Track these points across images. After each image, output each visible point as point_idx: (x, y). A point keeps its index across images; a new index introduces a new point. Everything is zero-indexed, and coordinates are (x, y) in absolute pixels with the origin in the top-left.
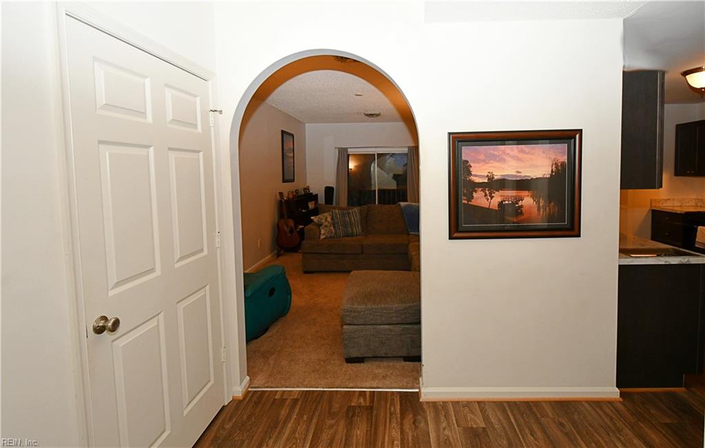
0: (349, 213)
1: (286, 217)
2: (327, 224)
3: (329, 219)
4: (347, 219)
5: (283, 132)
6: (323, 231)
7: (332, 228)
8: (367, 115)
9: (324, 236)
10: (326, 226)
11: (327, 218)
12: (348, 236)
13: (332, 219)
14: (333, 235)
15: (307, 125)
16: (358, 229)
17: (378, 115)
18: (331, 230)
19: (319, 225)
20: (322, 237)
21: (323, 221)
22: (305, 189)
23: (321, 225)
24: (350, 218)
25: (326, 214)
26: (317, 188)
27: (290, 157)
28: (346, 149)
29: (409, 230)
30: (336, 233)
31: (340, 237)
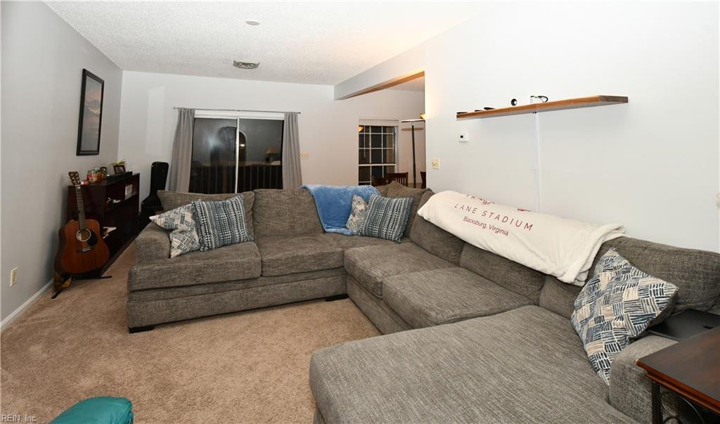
0: (225, 206)
1: (81, 216)
2: (184, 227)
3: (188, 217)
4: (223, 215)
5: (85, 73)
6: (176, 243)
7: (195, 233)
8: (237, 64)
9: (179, 251)
10: (182, 232)
11: (183, 217)
12: (225, 245)
13: (195, 216)
14: (196, 246)
15: (124, 72)
16: (241, 231)
17: (255, 66)
18: (192, 237)
19: (168, 231)
20: (174, 253)
21: (177, 222)
22: (116, 166)
23: (171, 230)
24: (228, 214)
25: (181, 210)
26: (139, 165)
27: (95, 115)
28: (191, 111)
29: (325, 226)
30: (201, 243)
31: (210, 249)
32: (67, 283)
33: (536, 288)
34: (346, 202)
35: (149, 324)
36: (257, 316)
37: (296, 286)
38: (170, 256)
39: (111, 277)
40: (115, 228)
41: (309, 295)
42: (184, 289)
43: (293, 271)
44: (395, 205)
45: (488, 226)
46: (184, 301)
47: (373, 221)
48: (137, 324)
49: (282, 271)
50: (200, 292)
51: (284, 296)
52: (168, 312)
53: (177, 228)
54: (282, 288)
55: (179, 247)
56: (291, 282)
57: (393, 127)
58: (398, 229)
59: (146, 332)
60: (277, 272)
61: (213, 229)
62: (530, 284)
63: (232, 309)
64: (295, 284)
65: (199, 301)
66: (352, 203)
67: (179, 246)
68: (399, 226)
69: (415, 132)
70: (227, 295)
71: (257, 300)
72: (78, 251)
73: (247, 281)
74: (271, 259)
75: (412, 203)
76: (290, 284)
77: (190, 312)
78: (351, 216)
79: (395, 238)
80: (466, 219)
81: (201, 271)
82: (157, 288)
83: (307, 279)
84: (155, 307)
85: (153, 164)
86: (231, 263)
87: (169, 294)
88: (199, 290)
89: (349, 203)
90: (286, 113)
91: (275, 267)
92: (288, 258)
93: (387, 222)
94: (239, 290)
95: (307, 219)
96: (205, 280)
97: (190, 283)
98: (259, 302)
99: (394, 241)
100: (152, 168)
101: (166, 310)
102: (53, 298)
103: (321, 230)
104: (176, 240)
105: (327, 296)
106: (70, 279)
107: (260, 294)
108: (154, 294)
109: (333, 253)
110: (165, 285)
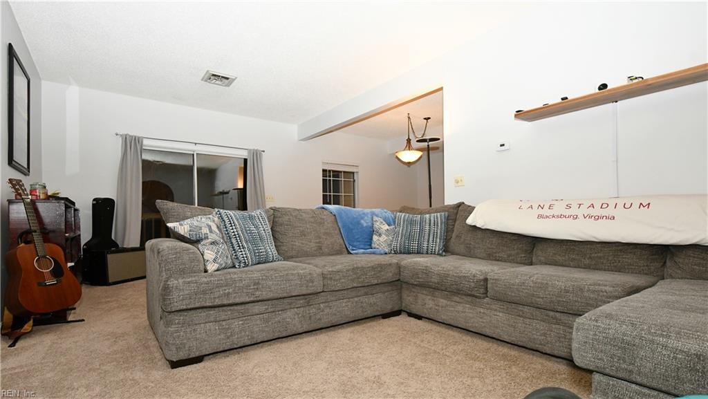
9: (216, 266)
32: (28, 327)
33: (658, 265)
34: (367, 223)
35: (197, 354)
36: (323, 337)
37: (356, 302)
38: (206, 271)
39: (83, 320)
40: (73, 264)
41: (369, 312)
42: (239, 308)
43: (355, 285)
44: (430, 221)
45: (581, 216)
46: (241, 322)
47: (410, 237)
48: (182, 355)
49: (344, 285)
50: (257, 312)
51: (346, 313)
52: (222, 336)
53: (207, 238)
54: (344, 305)
55: (215, 261)
56: (352, 298)
57: (353, 173)
58: (440, 243)
59: (195, 365)
60: (339, 286)
61: (246, 242)
62: (651, 263)
63: (295, 330)
64: (356, 299)
65: (258, 322)
66: (373, 224)
67: (214, 259)
68: (440, 239)
69: (430, 152)
70: (288, 313)
71: (320, 319)
72: (39, 284)
73: (308, 297)
74: (332, 271)
75: (448, 216)
76: (351, 300)
77: (248, 336)
78: (375, 238)
79: (439, 251)
80: (540, 216)
81: (258, 283)
82: (206, 307)
83: (366, 294)
84: (205, 333)
85: (94, 200)
86: (292, 274)
87: (221, 314)
88: (257, 308)
89: (370, 224)
90: (249, 151)
91: (337, 280)
92: (348, 271)
93: (426, 237)
94: (300, 307)
95: (333, 240)
96: (265, 295)
97: (247, 299)
98: (323, 321)
99: (438, 254)
100: (93, 204)
101: (219, 335)
102: (9, 346)
103: (346, 252)
104: (209, 252)
105: (385, 312)
106: (31, 322)
107: (323, 311)
108: (203, 314)
109: (390, 264)
110: (218, 302)
